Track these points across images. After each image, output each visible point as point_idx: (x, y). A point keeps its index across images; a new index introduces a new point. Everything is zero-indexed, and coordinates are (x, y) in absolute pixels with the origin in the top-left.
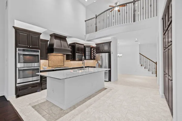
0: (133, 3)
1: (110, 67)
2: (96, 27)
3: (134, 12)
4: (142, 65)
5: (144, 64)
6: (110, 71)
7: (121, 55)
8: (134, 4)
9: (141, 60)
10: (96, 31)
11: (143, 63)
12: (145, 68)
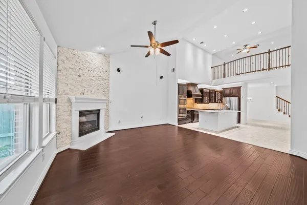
0: (267, 54)
1: (239, 109)
2: (224, 74)
3: (269, 61)
4: (279, 110)
5: (283, 109)
6: (239, 114)
7: (251, 98)
8: (269, 54)
9: (279, 104)
10: (224, 77)
11: (281, 108)
12: (284, 113)
